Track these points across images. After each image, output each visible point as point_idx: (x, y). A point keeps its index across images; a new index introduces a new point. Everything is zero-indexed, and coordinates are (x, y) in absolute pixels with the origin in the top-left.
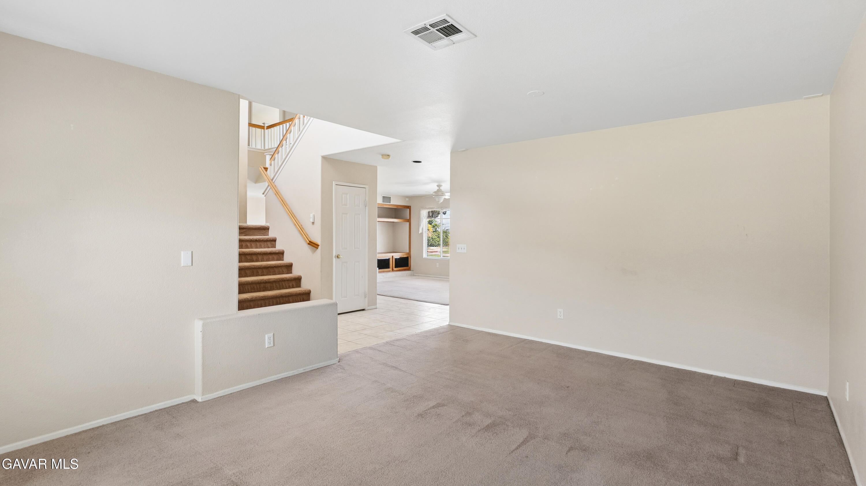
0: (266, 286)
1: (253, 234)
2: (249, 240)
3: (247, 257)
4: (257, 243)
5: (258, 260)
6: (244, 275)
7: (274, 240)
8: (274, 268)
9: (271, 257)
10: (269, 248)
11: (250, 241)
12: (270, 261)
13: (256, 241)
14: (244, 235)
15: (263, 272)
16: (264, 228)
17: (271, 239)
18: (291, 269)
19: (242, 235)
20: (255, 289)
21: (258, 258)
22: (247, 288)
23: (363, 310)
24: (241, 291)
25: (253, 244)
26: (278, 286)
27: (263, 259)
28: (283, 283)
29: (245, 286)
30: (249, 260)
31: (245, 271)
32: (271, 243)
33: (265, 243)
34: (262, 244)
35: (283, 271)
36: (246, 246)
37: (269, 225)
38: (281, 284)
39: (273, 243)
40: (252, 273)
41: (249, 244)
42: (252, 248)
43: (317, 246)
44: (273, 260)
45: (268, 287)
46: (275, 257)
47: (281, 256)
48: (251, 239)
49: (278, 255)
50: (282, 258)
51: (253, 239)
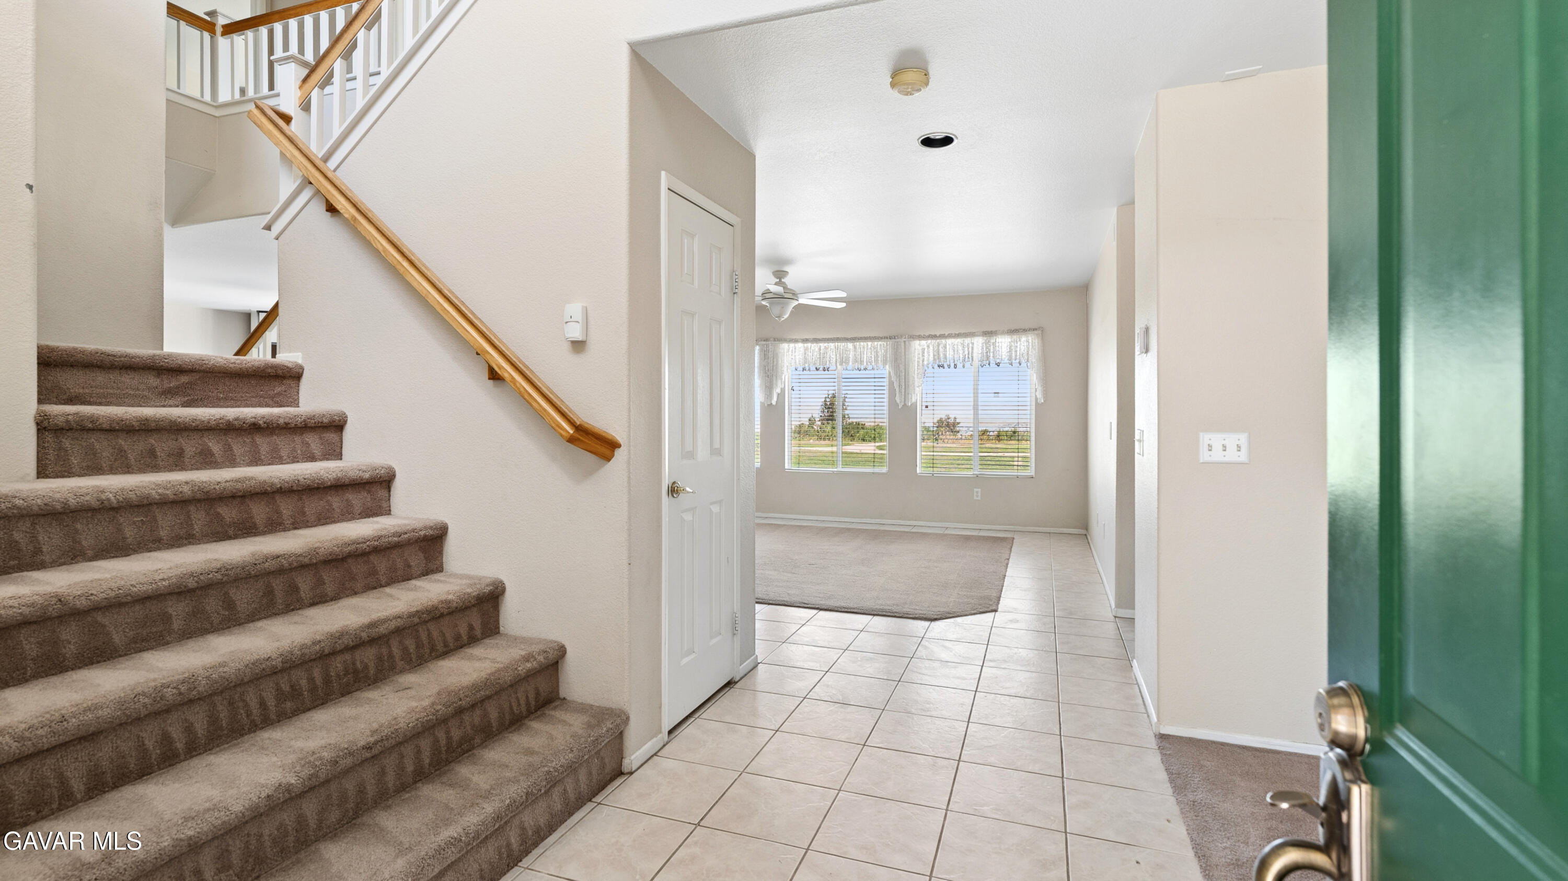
0: (358, 665)
1: (226, 399)
2: (218, 425)
3: (219, 510)
4: (259, 439)
5: (280, 524)
6: (216, 619)
7: (336, 425)
8: (371, 557)
9: (336, 501)
10: (312, 459)
11: (221, 429)
12: (334, 522)
13: (255, 428)
14: (179, 400)
15: (320, 582)
16: (280, 372)
17: (325, 420)
18: (441, 553)
19: (171, 402)
20: (301, 694)
21: (278, 512)
22: (253, 703)
23: (730, 684)
24: (221, 728)
25: (239, 446)
26: (412, 648)
27: (304, 513)
28: (432, 626)
29: (242, 694)
30: (230, 526)
31: (226, 593)
32: (321, 438)
33: (297, 439)
34: (283, 443)
35: (409, 566)
36: (201, 453)
37: (300, 361)
38: (424, 636)
39: (331, 436)
40: (265, 600)
41: (215, 446)
42: (232, 462)
43: (604, 450)
44: (348, 515)
45: (366, 667)
46: (357, 499)
47: (382, 493)
48: (229, 421)
49: (369, 492)
50: (385, 505)
51: (237, 419)
